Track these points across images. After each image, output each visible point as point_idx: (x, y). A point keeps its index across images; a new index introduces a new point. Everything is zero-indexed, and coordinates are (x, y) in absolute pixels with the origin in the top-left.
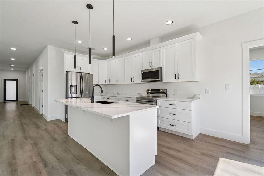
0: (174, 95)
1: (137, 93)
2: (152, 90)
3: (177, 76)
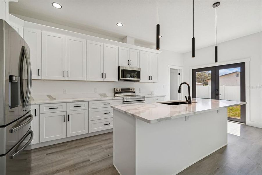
2: (122, 89)
3: (150, 78)
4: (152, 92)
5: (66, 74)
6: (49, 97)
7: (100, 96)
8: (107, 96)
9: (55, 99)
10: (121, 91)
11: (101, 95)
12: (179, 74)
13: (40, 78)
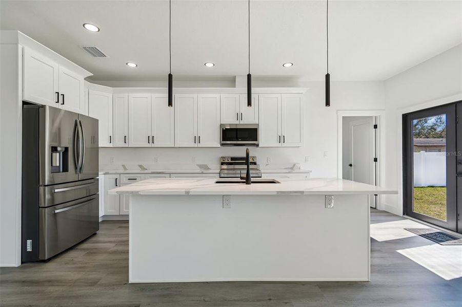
0: (267, 165)
1: (197, 165)
2: (232, 159)
3: (281, 139)
4: (294, 165)
5: (151, 139)
6: (140, 166)
7: (199, 168)
8: (209, 169)
9: (146, 169)
10: (230, 161)
11: (201, 166)
12: (376, 127)
13: (126, 145)
